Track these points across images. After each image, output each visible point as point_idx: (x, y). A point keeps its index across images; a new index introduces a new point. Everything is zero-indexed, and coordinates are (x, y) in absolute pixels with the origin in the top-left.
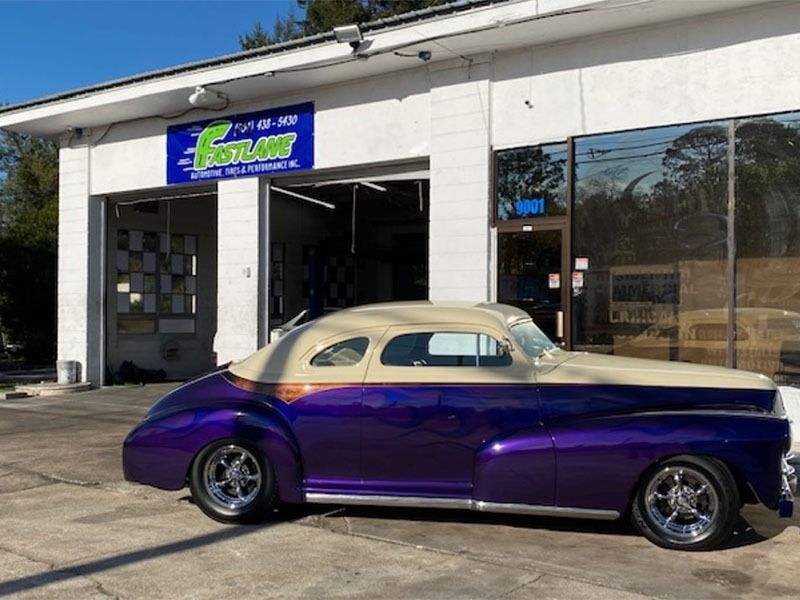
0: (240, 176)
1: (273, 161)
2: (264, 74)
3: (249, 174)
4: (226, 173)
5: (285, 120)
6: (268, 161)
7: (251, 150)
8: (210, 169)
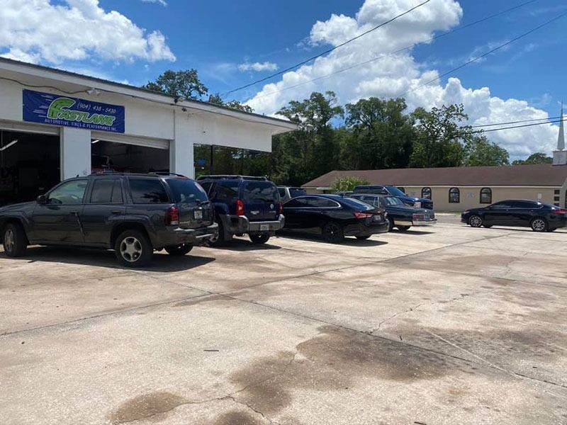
0: (82, 127)
1: (102, 126)
2: (133, 96)
3: (86, 128)
4: (71, 124)
5: (109, 111)
6: (99, 125)
7: (89, 117)
8: (60, 120)
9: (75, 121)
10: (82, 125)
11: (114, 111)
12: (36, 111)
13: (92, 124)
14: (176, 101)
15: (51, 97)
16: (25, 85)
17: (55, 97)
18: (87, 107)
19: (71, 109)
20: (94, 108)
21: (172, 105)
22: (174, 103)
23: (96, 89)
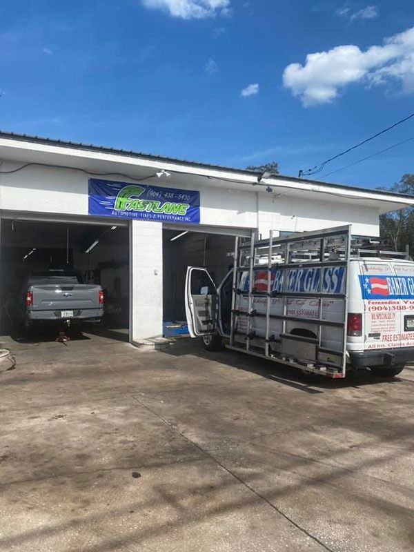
1: (175, 216)
2: (208, 177)
3: (157, 219)
4: (141, 216)
5: (183, 197)
6: (172, 215)
7: (160, 207)
8: (128, 211)
9: (145, 212)
10: (152, 217)
11: (188, 198)
12: (103, 203)
14: (259, 180)
15: (119, 186)
16: (92, 174)
17: (123, 185)
18: (158, 194)
20: (166, 195)
21: (255, 184)
22: (257, 182)
23: (165, 170)
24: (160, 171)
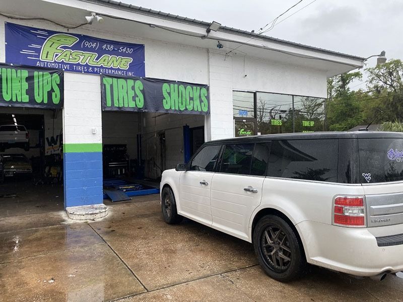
0: (88, 72)
1: (115, 69)
2: (150, 25)
3: (94, 73)
4: (73, 68)
5: (124, 50)
6: (112, 69)
7: (97, 59)
8: (58, 63)
9: (78, 65)
10: (88, 70)
11: (130, 51)
12: (24, 52)
13: (102, 67)
14: (208, 31)
15: (44, 33)
16: (9, 17)
17: (51, 33)
18: (94, 46)
19: (73, 48)
20: (104, 47)
21: (203, 37)
22: (206, 34)
23: (97, 14)
24: (89, 14)
